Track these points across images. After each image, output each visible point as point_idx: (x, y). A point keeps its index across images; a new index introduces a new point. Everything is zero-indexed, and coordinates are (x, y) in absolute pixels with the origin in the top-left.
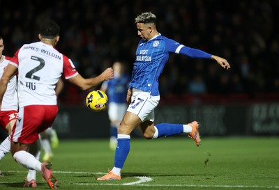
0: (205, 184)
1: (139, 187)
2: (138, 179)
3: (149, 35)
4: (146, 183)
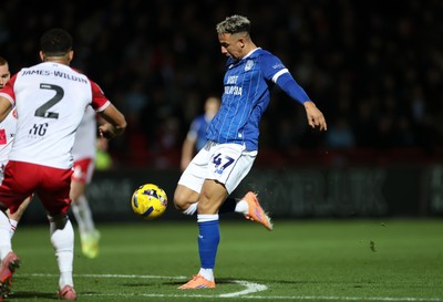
0: (354, 296)
2: (245, 288)
3: (240, 51)
4: (258, 293)
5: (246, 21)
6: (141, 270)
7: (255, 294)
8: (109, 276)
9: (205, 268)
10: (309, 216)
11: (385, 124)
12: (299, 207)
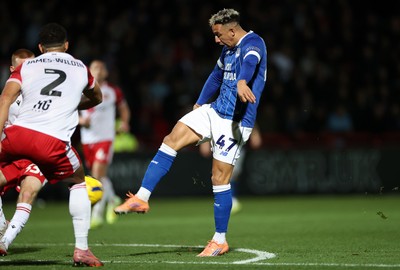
0: (352, 262)
1: (256, 267)
2: (255, 256)
4: (267, 260)
5: (236, 13)
6: (163, 240)
7: (264, 261)
8: (136, 245)
9: (220, 232)
10: (312, 193)
11: (379, 111)
12: (303, 184)
